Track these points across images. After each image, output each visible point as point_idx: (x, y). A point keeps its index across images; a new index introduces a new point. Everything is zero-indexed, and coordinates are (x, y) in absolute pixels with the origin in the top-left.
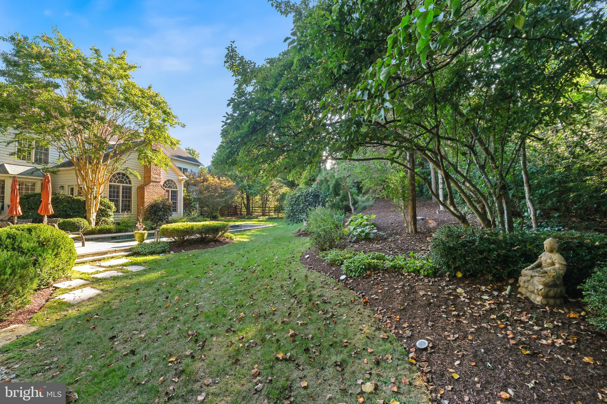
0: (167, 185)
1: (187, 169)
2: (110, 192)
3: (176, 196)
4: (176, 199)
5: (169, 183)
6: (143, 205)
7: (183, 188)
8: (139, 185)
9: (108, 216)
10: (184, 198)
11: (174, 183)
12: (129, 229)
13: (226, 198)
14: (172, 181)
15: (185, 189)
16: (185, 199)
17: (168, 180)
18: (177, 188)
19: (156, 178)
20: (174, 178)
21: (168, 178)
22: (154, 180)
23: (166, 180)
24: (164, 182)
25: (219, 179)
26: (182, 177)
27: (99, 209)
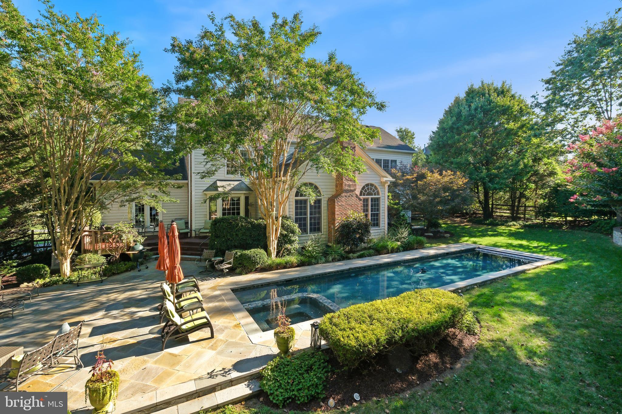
0: (366, 191)
1: (395, 161)
2: (296, 208)
3: (378, 205)
4: (378, 210)
5: (368, 189)
6: (334, 224)
7: (387, 194)
8: (330, 196)
9: (291, 242)
10: (388, 207)
11: (376, 187)
12: (313, 261)
13: (453, 204)
14: (372, 185)
15: (390, 194)
16: (390, 209)
17: (367, 185)
18: (378, 194)
19: (349, 186)
20: (374, 181)
21: (367, 182)
22: (347, 188)
23: (363, 185)
24: (361, 187)
25: (441, 174)
26: (385, 179)
27: (281, 234)
